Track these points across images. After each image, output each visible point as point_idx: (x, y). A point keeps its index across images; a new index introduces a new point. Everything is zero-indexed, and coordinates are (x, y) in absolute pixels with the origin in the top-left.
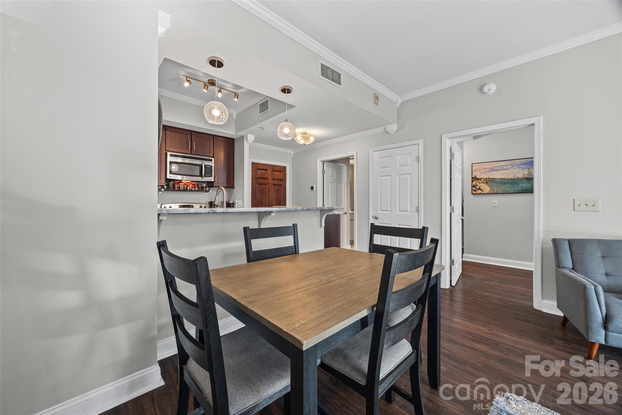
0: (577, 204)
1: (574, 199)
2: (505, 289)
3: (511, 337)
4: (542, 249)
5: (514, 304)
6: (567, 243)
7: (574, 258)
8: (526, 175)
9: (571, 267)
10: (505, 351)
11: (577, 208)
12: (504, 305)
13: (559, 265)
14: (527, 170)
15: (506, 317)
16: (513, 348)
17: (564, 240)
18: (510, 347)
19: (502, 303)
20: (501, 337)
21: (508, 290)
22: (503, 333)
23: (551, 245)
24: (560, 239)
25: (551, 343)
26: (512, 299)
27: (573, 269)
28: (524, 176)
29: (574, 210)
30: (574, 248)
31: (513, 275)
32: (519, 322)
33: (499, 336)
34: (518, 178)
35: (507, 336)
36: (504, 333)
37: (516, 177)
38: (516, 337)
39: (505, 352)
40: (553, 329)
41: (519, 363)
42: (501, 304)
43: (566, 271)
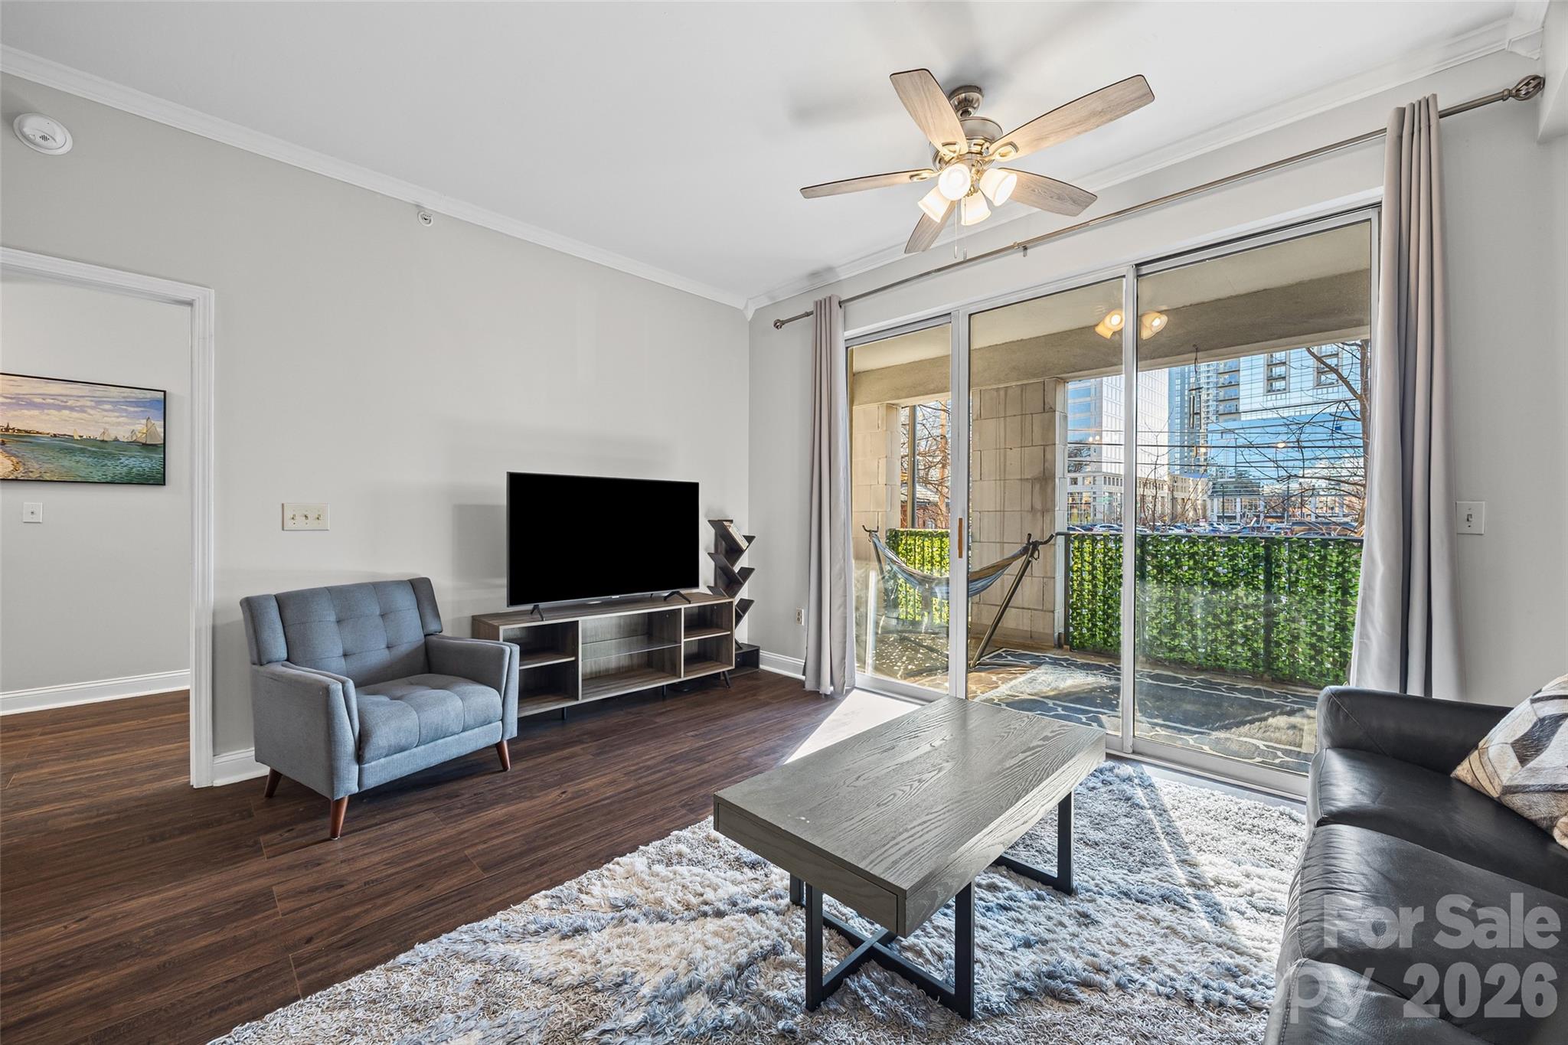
0: (288, 515)
1: (283, 505)
2: (96, 771)
3: (156, 897)
4: (214, 629)
5: (136, 804)
6: (274, 604)
7: (288, 634)
8: (139, 435)
9: (285, 656)
10: (150, 946)
11: (289, 524)
12: (107, 820)
13: (260, 658)
14: (144, 421)
15: (123, 850)
16: (171, 924)
17: (266, 597)
18: (163, 927)
19: (98, 816)
20: (127, 915)
21: (103, 773)
22: (129, 900)
23: (239, 615)
24: (258, 597)
25: (256, 851)
26: (126, 792)
27: (288, 660)
28: (134, 438)
29: (283, 529)
30: (289, 614)
31: (107, 724)
32: (163, 843)
33: (120, 916)
34: (116, 440)
35: (145, 900)
36: (133, 898)
37: (109, 435)
38: (168, 890)
39: (152, 948)
40: (251, 815)
41: (201, 948)
42: (95, 820)
43: (278, 668)
